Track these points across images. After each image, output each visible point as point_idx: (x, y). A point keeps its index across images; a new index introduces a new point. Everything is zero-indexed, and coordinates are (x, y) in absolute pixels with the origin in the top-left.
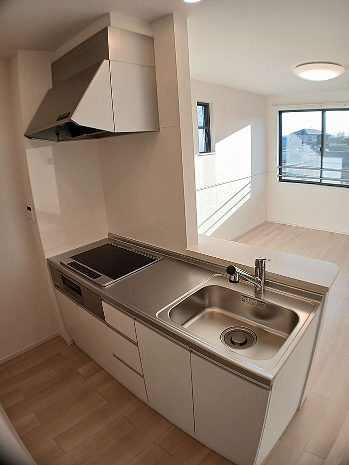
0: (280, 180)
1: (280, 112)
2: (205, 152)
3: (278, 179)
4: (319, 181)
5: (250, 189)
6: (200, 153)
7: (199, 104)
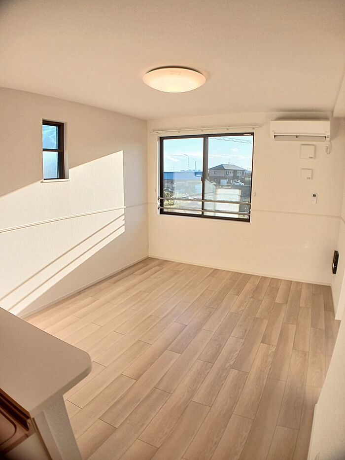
0: (162, 212)
1: (162, 139)
2: (58, 179)
3: (158, 211)
4: (201, 213)
5: (124, 222)
6: (45, 179)
7: (46, 123)
